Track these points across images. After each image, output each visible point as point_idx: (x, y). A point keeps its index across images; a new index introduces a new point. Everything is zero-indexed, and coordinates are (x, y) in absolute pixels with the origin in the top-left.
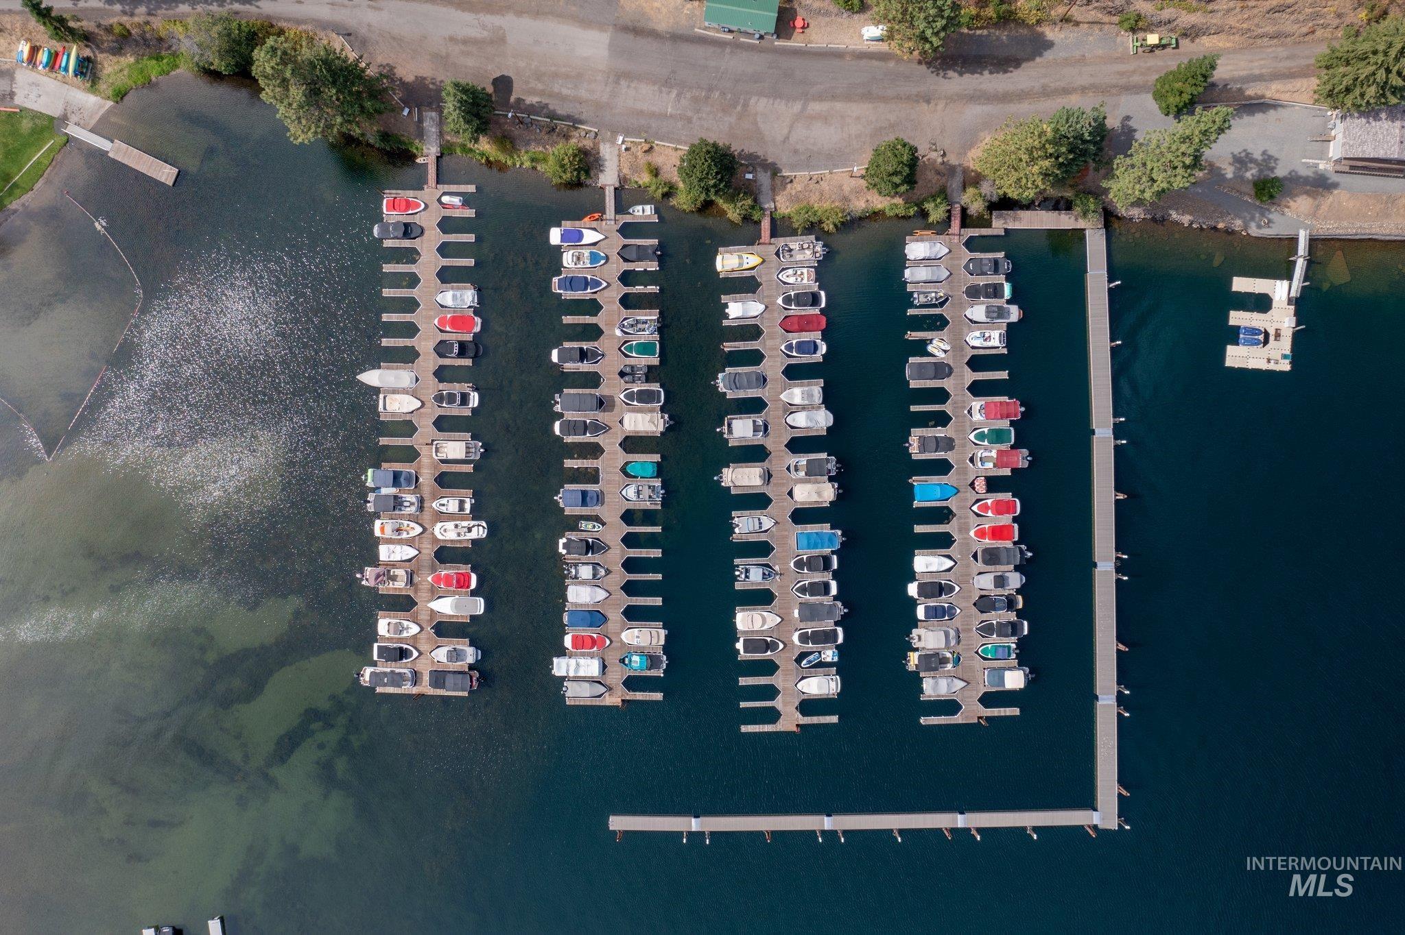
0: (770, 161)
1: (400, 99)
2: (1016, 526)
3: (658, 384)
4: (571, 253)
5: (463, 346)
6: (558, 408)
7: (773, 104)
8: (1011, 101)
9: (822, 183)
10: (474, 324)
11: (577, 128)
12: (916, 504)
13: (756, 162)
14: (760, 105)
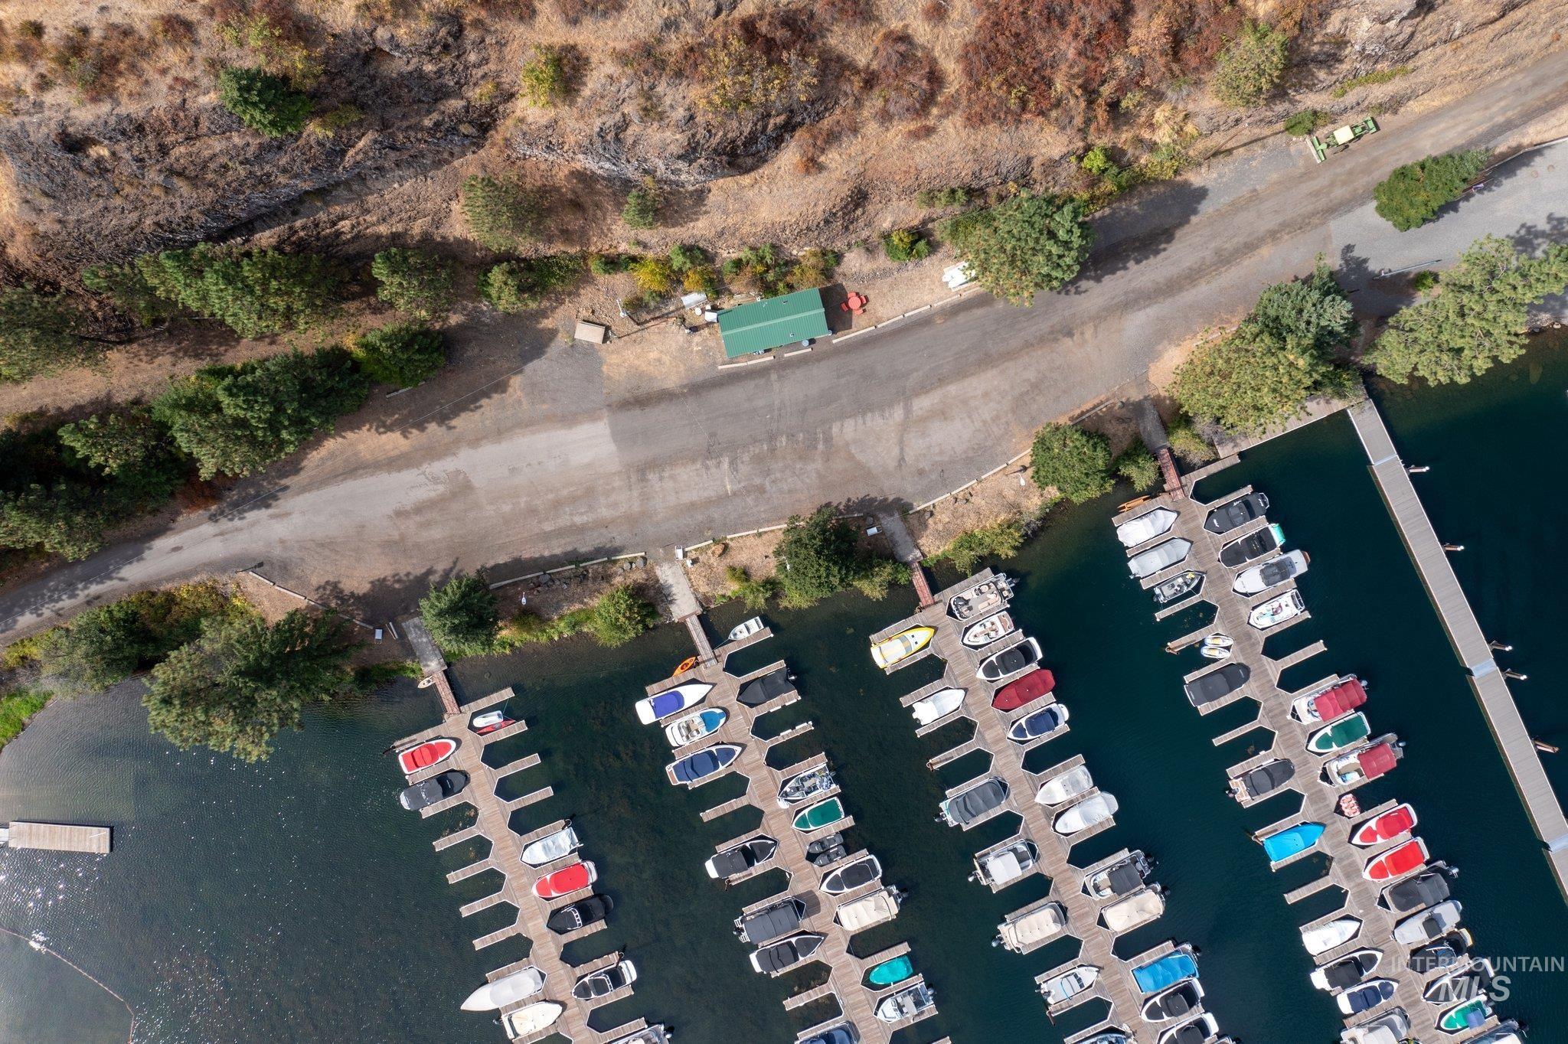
0: (891, 498)
1: (363, 621)
2: (1420, 840)
3: (865, 851)
4: (675, 725)
5: (582, 906)
6: (745, 938)
7: (864, 423)
8: (1181, 289)
9: (972, 500)
10: (586, 873)
11: (615, 562)
12: (1274, 865)
13: (870, 509)
14: (847, 430)
